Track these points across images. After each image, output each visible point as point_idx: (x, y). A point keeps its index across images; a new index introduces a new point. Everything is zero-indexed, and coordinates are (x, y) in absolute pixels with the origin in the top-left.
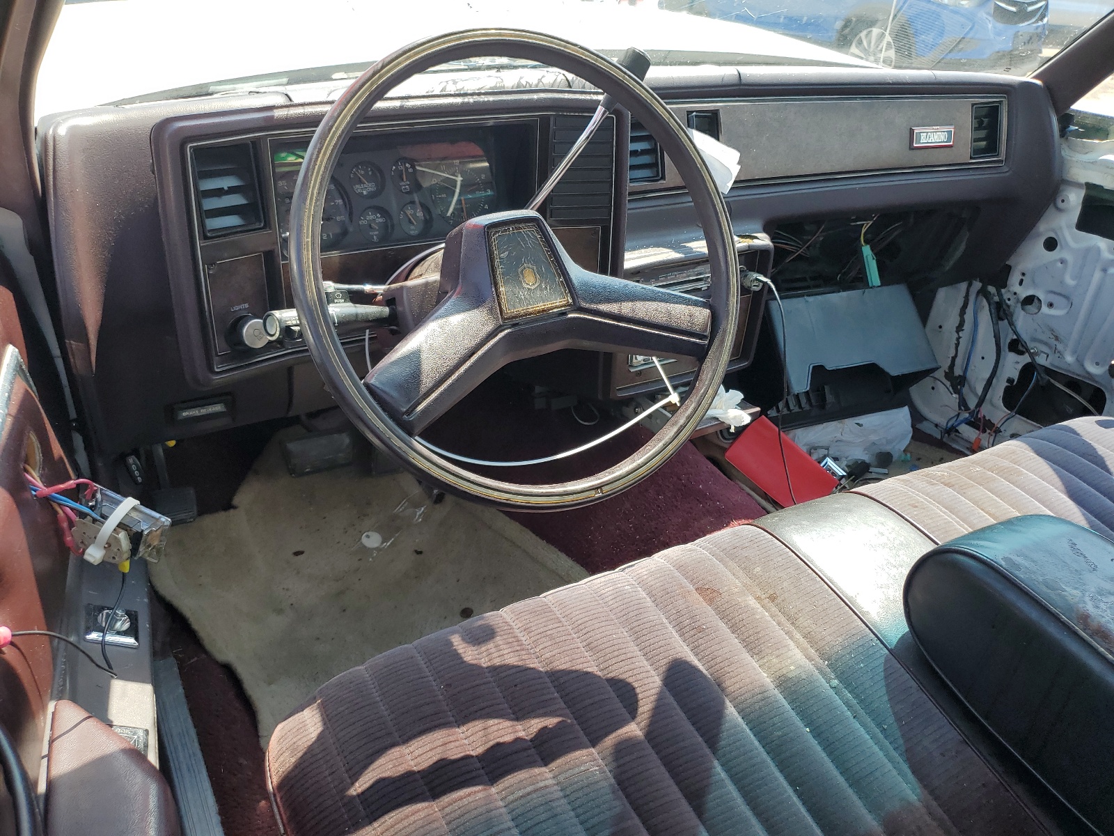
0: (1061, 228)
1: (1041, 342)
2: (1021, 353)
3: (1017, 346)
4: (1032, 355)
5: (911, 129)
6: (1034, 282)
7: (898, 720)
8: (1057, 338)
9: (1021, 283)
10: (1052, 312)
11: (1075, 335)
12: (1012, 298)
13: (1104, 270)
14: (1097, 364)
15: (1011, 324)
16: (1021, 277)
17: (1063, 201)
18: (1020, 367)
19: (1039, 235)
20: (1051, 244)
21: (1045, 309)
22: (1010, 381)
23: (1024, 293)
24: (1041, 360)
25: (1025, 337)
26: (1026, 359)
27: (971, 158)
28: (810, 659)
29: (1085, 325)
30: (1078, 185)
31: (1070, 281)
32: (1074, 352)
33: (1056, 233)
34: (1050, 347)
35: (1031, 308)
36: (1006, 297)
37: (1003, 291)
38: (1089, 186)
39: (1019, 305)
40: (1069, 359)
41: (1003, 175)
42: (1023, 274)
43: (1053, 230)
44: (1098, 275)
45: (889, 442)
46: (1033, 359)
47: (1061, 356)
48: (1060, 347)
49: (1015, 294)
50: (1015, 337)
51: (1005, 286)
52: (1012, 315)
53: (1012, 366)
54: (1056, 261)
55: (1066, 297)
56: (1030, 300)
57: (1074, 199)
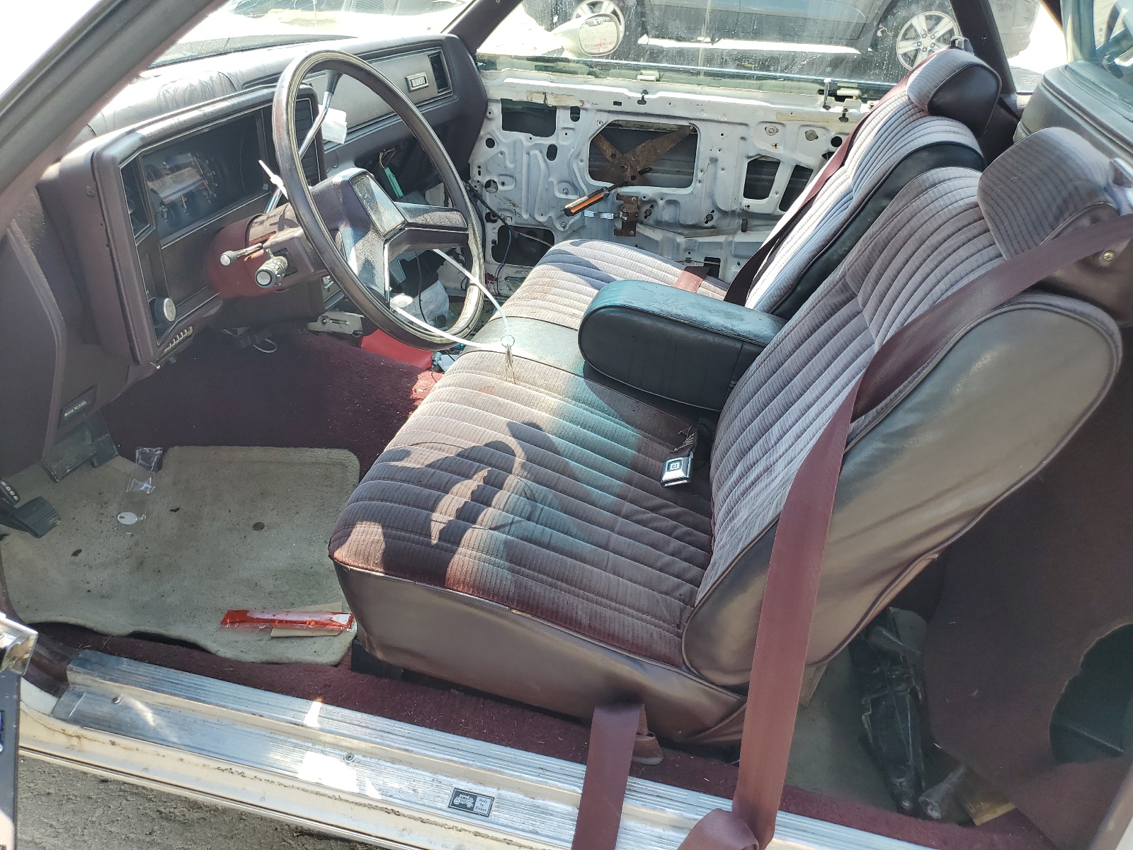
0: (494, 131)
1: (505, 210)
2: (495, 221)
3: (491, 217)
4: (503, 220)
5: (406, 78)
6: (488, 171)
7: (609, 405)
8: (514, 205)
9: (479, 174)
10: (505, 188)
11: (524, 200)
12: (477, 185)
13: (528, 154)
14: (542, 215)
15: (483, 202)
16: (478, 170)
17: (490, 113)
18: (497, 231)
19: (482, 138)
20: (491, 143)
21: (500, 187)
22: (494, 242)
23: (484, 180)
24: (509, 222)
25: (494, 209)
26: (500, 223)
27: (439, 93)
28: (556, 398)
29: (528, 192)
30: (497, 101)
31: (510, 166)
32: (527, 211)
33: (492, 135)
34: (510, 211)
35: (491, 189)
36: (473, 185)
37: (469, 181)
38: (503, 101)
39: (484, 188)
40: (525, 216)
41: (455, 101)
42: (479, 167)
43: (489, 133)
44: (525, 157)
45: (439, 308)
46: (504, 222)
47: (520, 216)
48: (517, 210)
49: (478, 182)
50: (488, 211)
51: (469, 178)
52: (481, 196)
53: (492, 231)
54: (498, 153)
55: (512, 177)
56: (488, 184)
57: (496, 110)
